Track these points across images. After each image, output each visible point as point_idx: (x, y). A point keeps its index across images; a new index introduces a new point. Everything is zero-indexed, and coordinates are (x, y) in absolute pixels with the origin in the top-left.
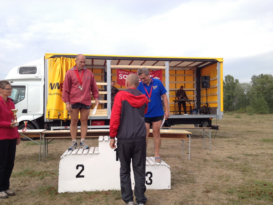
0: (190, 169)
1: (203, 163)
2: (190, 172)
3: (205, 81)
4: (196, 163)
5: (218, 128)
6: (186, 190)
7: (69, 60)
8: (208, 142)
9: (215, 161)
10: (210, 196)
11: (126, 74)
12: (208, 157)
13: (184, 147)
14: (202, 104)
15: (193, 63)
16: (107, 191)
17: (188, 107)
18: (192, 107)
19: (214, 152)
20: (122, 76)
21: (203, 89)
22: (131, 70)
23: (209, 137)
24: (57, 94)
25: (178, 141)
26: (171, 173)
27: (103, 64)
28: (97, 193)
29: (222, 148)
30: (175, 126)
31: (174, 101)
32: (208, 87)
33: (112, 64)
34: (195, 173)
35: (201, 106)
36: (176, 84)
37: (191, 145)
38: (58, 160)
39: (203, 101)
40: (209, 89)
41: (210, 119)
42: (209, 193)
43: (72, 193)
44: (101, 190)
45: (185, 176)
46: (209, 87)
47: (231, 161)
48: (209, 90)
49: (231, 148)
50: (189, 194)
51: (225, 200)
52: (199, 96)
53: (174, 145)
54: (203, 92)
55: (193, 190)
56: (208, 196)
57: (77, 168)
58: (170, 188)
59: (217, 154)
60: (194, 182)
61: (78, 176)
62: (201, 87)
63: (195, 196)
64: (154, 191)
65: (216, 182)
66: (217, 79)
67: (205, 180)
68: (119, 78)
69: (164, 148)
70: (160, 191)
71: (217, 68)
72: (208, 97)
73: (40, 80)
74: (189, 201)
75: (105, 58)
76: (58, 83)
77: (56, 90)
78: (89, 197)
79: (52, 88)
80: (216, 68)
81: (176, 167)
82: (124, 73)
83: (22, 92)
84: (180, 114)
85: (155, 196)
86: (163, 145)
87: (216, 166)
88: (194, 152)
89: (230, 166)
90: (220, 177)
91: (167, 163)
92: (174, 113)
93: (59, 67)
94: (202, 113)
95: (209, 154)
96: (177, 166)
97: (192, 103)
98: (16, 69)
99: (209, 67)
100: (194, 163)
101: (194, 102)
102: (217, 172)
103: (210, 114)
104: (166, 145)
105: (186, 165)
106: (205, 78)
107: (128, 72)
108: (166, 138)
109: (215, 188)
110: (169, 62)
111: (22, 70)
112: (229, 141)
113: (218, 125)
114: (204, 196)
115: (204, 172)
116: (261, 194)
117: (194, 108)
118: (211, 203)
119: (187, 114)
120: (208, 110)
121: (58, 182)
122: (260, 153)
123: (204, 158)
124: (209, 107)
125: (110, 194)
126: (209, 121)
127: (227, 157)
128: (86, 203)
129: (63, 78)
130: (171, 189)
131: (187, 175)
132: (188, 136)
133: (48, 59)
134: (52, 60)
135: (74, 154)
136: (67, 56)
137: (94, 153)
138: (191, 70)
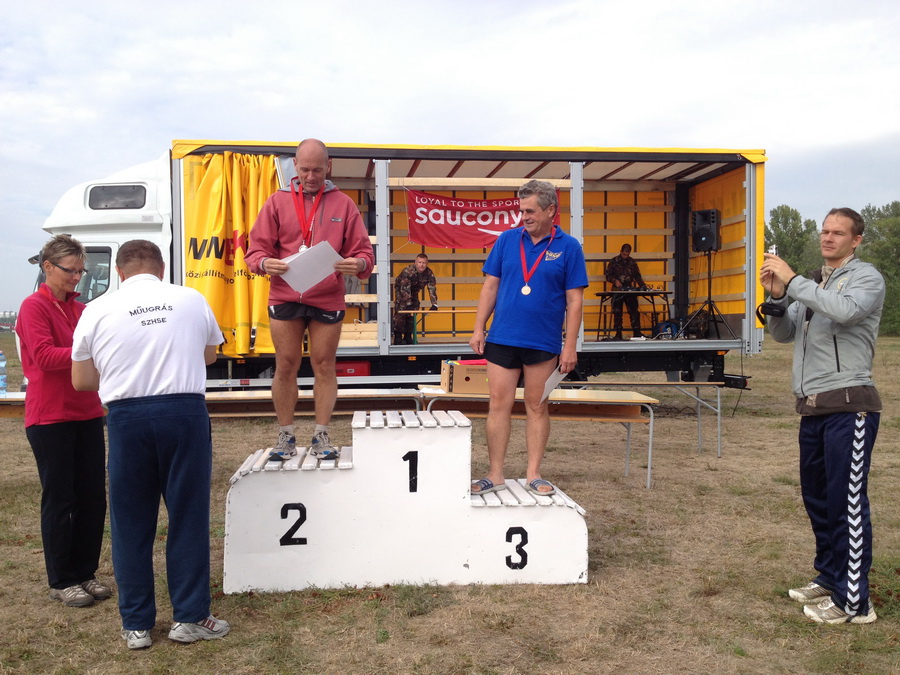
0: (651, 517)
1: (694, 498)
2: (651, 529)
3: (703, 229)
4: (673, 500)
5: (745, 384)
6: (637, 587)
7: (252, 163)
8: (710, 430)
9: (733, 492)
10: (716, 609)
11: (440, 207)
12: (711, 479)
13: (631, 446)
14: (694, 304)
15: (665, 167)
16: (379, 589)
17: (645, 313)
18: (658, 314)
19: (733, 463)
20: (427, 214)
21: (697, 254)
22: (454, 192)
23: (716, 414)
24: (213, 273)
25: (613, 425)
26: (589, 532)
27: (363, 173)
28: (349, 594)
29: (759, 449)
30: (603, 378)
31: (598, 295)
32: (714, 248)
33: (392, 174)
34: (669, 532)
35: (690, 311)
36: (605, 237)
37: (656, 440)
38: (221, 487)
39: (698, 294)
40: (718, 255)
41: (720, 353)
42: (713, 598)
43: (268, 594)
44: (360, 586)
45: (635, 540)
46: (719, 247)
47: (787, 492)
48: (717, 259)
49: (788, 448)
50: (648, 599)
51: (766, 620)
52: (682, 279)
53: (597, 439)
54: (698, 264)
55: (662, 585)
56: (709, 606)
57: (284, 514)
58: (584, 580)
59: (742, 469)
60: (664, 562)
61: (288, 540)
62: (690, 249)
63: (667, 607)
64: (533, 590)
65: (737, 561)
66: (745, 221)
67: (702, 553)
68: (417, 221)
69: (564, 451)
70: (552, 591)
71: (746, 184)
72: (713, 281)
73: (158, 227)
74: (647, 622)
75: (370, 155)
76: (217, 238)
77: (210, 262)
78: (323, 608)
79: (197, 256)
80: (742, 184)
81: (605, 512)
82: (434, 202)
83: (100, 269)
84: (619, 338)
85: (535, 606)
86: (562, 439)
87: (739, 509)
88: (663, 461)
89: (784, 507)
90: (751, 546)
91: (574, 498)
92: (598, 336)
93: (218, 186)
94: (693, 333)
95: (716, 470)
96: (609, 508)
97: (658, 300)
98: (78, 195)
99: (716, 179)
100: (664, 498)
101: (665, 297)
102: (741, 529)
103: (719, 338)
104: (572, 438)
105: (637, 506)
106: (706, 216)
107: (447, 200)
108: (574, 419)
109: (735, 580)
110: (584, 166)
111: (100, 197)
112: (780, 427)
113: (747, 373)
114: (698, 607)
115: (698, 528)
116: (886, 602)
117: (667, 318)
118: (722, 631)
119: (643, 338)
120: (712, 324)
121: (222, 557)
122: (885, 465)
123: (699, 483)
124: (716, 313)
125: (389, 598)
126: (716, 359)
127: (775, 480)
128: (312, 625)
129: (231, 221)
130: (588, 583)
131: (642, 536)
132: (644, 409)
133: (182, 161)
134: (196, 164)
135: (273, 471)
136: (244, 148)
137: (336, 466)
138: (656, 190)
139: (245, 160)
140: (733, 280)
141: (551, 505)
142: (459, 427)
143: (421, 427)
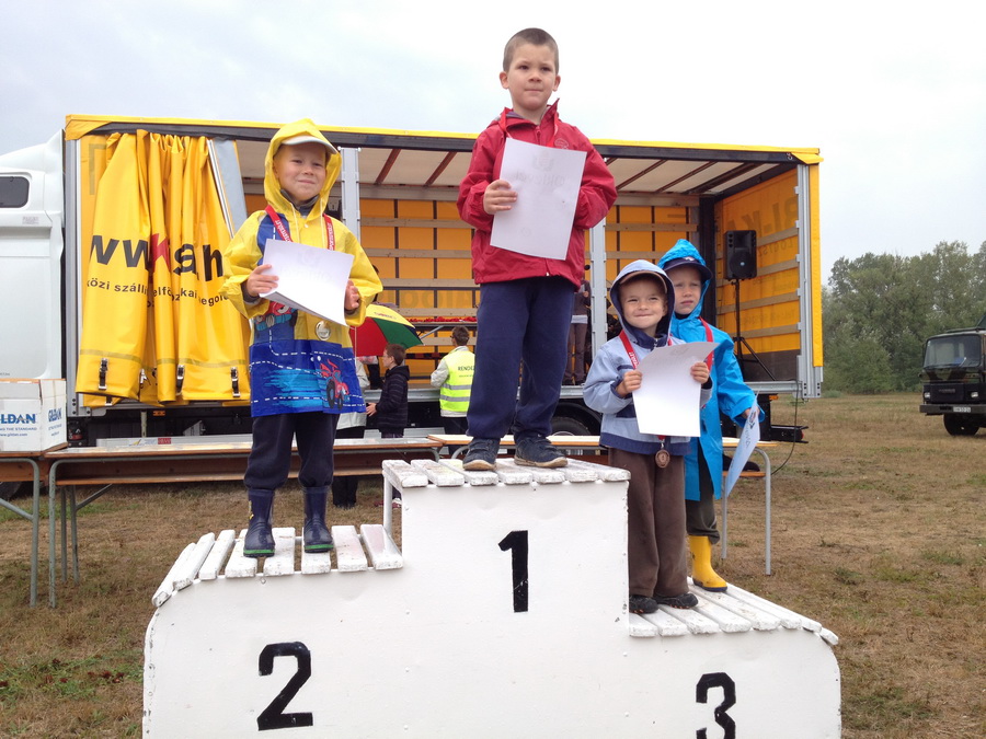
5: (800, 436)
7: (175, 146)
21: (726, 282)
54: (725, 295)
57: (266, 666)
66: (797, 236)
71: (798, 190)
72: (743, 314)
73: (45, 232)
80: (793, 191)
99: (752, 189)
124: (747, 352)
133: (78, 142)
134: (97, 147)
135: (242, 578)
136: (164, 128)
137: (370, 564)
138: (676, 205)
139: (166, 142)
140: (779, 309)
141: (776, 629)
142: (607, 481)
143: (534, 484)
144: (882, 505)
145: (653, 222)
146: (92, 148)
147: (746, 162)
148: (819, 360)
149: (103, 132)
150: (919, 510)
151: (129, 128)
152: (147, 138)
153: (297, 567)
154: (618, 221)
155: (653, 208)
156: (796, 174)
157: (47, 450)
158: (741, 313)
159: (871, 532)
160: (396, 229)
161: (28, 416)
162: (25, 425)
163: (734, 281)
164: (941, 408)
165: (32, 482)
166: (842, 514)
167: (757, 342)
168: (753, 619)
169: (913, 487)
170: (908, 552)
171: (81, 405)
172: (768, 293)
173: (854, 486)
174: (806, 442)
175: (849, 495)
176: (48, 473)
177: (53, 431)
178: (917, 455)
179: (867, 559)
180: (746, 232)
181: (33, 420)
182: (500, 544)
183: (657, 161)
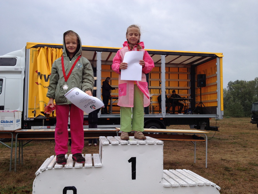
5: (218, 129)
7: (54, 51)
14: (197, 103)
21: (198, 88)
35: (196, 106)
39: (198, 100)
41: (208, 119)
52: (193, 95)
54: (198, 91)
57: (65, 193)
62: (196, 86)
75: (95, 50)
80: (216, 64)
97: (186, 102)
99: (206, 63)
113: (218, 126)
117: (189, 108)
119: (182, 114)
124: (203, 106)
133: (29, 49)
134: (34, 51)
135: (59, 169)
136: (51, 46)
137: (93, 165)
138: (185, 67)
139: (52, 50)
140: (211, 95)
141: (204, 185)
142: (157, 144)
143: (138, 144)
144: (239, 149)
145: (178, 71)
146: (33, 51)
147: (203, 56)
148: (222, 109)
149: (36, 47)
150: (249, 150)
151: (42, 46)
152: (47, 49)
153: (74, 166)
154: (169, 71)
155: (178, 68)
156: (216, 60)
157: (16, 130)
158: (202, 96)
159: (235, 156)
160: (111, 72)
161: (11, 121)
162: (10, 124)
163: (200, 87)
164: (256, 122)
165: (11, 139)
166: (228, 151)
167: (206, 104)
168: (197, 182)
169: (248, 144)
170: (245, 162)
171: (27, 117)
172: (209, 91)
173: (232, 143)
174: (219, 131)
175: (230, 146)
176: (15, 136)
177: (17, 125)
178: (249, 135)
179: (233, 164)
180: (203, 75)
181: (12, 122)
182: (128, 161)
183: (179, 56)
